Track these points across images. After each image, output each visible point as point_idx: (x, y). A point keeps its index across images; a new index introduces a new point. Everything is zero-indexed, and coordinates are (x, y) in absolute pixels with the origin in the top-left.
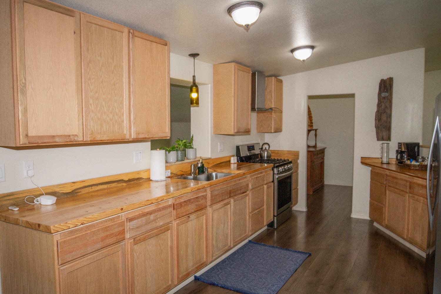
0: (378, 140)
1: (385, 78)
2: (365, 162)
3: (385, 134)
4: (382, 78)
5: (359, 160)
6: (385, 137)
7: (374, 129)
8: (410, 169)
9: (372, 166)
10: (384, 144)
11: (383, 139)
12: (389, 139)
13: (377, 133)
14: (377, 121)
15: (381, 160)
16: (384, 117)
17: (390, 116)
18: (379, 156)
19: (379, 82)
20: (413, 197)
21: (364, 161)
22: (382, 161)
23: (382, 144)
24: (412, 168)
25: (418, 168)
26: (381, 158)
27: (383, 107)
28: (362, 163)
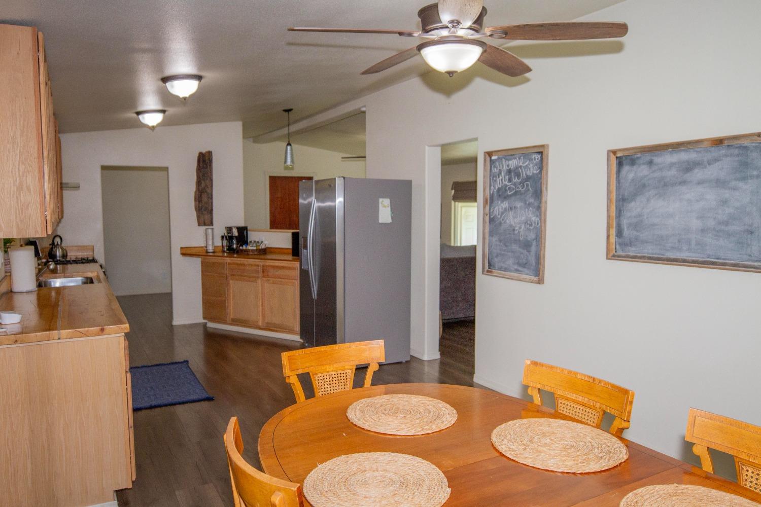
0: (199, 225)
1: (204, 151)
2: (187, 252)
3: (207, 217)
4: (201, 151)
5: (179, 251)
6: (207, 222)
7: (195, 213)
8: (248, 255)
9: (202, 257)
10: (208, 230)
11: (205, 224)
12: (212, 224)
13: (198, 217)
14: (197, 203)
15: (205, 248)
16: (205, 199)
17: (210, 197)
18: (203, 245)
19: (197, 155)
20: (269, 280)
21: (184, 252)
22: (207, 250)
23: (207, 229)
24: (251, 253)
25: (256, 253)
26: (206, 247)
27: (203, 185)
28: (183, 254)
